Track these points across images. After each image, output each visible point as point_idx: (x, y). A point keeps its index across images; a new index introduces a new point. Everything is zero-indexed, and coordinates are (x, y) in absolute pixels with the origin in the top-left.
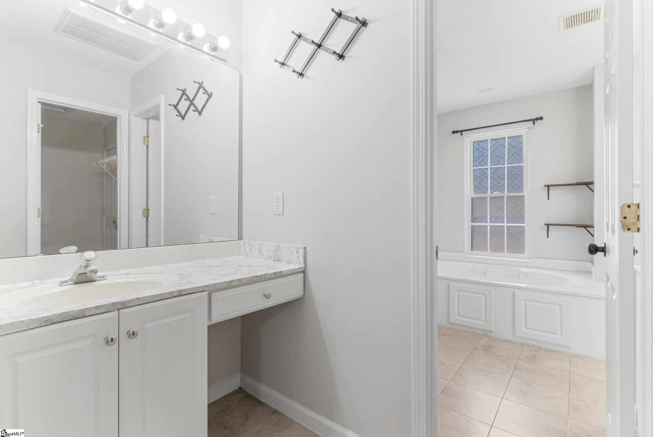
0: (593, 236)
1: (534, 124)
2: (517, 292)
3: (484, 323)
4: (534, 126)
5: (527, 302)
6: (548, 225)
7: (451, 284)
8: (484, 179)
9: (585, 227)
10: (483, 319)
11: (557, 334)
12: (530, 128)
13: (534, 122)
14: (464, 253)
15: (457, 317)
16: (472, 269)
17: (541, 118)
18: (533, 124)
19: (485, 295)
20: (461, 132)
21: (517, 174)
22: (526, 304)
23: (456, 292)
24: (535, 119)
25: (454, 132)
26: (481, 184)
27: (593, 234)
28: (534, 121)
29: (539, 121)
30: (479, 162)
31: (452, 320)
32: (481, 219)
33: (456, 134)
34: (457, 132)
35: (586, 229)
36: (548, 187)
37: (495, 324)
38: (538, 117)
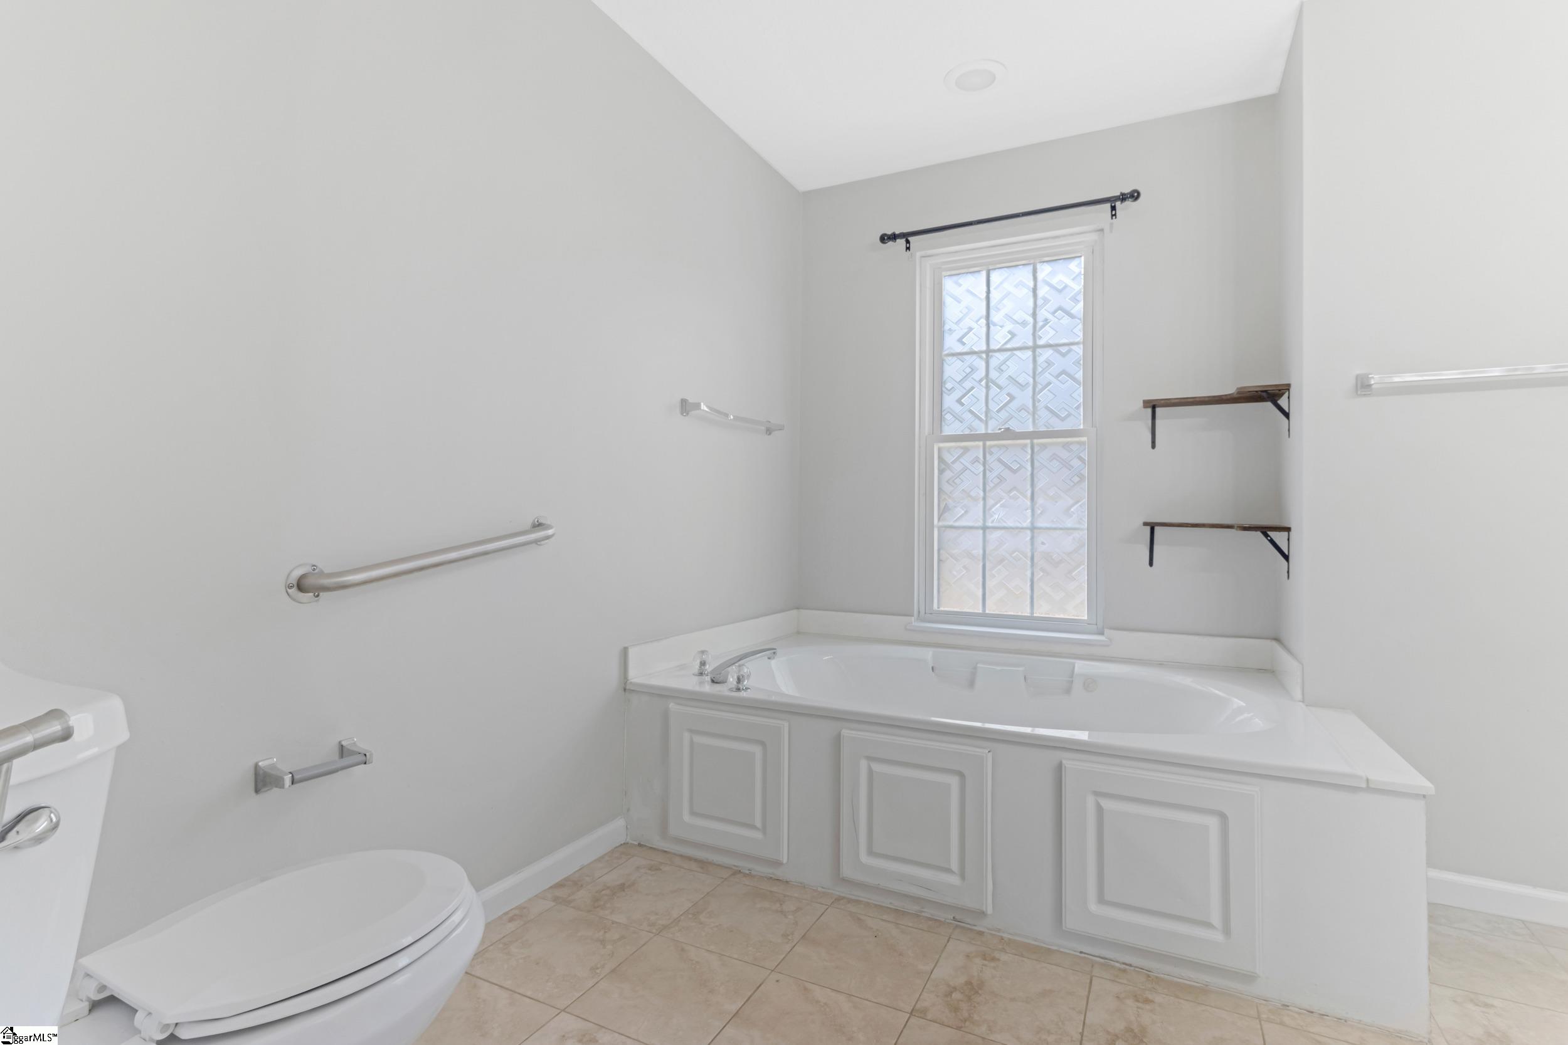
0: (1286, 557)
1: (1115, 215)
2: (1071, 763)
3: (954, 880)
4: (1114, 220)
5: (1106, 804)
6: (1153, 527)
7: (845, 733)
8: (973, 388)
9: (1265, 530)
10: (954, 865)
11: (1208, 925)
12: (1102, 230)
13: (1113, 208)
14: (913, 616)
15: (864, 858)
16: (933, 668)
17: (1135, 195)
18: (1110, 216)
19: (961, 775)
20: (906, 236)
21: (1064, 372)
22: (1100, 810)
23: (864, 764)
24: (1116, 199)
25: (884, 239)
26: (962, 404)
27: (1286, 552)
28: (1113, 203)
29: (1129, 203)
30: (958, 337)
31: (847, 871)
32: (963, 512)
33: (891, 243)
34: (894, 237)
35: (1266, 536)
36: (1153, 406)
37: (994, 884)
38: (1127, 190)
